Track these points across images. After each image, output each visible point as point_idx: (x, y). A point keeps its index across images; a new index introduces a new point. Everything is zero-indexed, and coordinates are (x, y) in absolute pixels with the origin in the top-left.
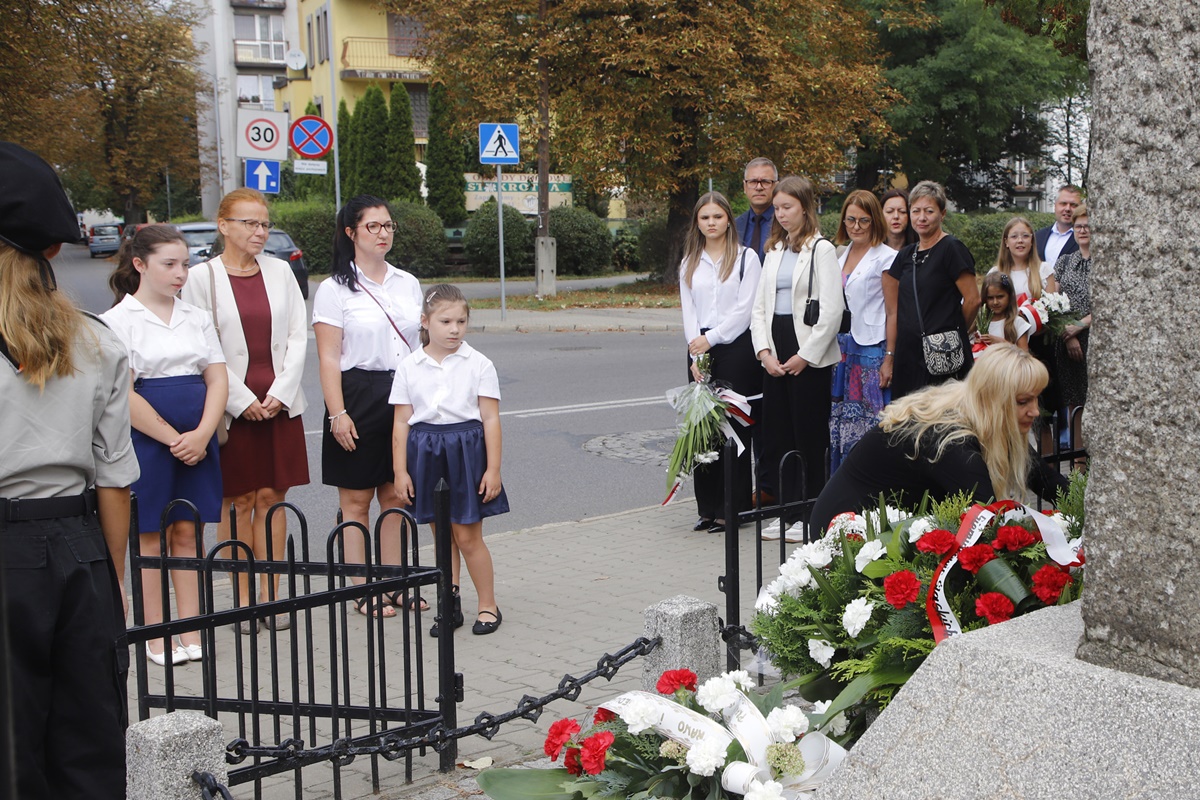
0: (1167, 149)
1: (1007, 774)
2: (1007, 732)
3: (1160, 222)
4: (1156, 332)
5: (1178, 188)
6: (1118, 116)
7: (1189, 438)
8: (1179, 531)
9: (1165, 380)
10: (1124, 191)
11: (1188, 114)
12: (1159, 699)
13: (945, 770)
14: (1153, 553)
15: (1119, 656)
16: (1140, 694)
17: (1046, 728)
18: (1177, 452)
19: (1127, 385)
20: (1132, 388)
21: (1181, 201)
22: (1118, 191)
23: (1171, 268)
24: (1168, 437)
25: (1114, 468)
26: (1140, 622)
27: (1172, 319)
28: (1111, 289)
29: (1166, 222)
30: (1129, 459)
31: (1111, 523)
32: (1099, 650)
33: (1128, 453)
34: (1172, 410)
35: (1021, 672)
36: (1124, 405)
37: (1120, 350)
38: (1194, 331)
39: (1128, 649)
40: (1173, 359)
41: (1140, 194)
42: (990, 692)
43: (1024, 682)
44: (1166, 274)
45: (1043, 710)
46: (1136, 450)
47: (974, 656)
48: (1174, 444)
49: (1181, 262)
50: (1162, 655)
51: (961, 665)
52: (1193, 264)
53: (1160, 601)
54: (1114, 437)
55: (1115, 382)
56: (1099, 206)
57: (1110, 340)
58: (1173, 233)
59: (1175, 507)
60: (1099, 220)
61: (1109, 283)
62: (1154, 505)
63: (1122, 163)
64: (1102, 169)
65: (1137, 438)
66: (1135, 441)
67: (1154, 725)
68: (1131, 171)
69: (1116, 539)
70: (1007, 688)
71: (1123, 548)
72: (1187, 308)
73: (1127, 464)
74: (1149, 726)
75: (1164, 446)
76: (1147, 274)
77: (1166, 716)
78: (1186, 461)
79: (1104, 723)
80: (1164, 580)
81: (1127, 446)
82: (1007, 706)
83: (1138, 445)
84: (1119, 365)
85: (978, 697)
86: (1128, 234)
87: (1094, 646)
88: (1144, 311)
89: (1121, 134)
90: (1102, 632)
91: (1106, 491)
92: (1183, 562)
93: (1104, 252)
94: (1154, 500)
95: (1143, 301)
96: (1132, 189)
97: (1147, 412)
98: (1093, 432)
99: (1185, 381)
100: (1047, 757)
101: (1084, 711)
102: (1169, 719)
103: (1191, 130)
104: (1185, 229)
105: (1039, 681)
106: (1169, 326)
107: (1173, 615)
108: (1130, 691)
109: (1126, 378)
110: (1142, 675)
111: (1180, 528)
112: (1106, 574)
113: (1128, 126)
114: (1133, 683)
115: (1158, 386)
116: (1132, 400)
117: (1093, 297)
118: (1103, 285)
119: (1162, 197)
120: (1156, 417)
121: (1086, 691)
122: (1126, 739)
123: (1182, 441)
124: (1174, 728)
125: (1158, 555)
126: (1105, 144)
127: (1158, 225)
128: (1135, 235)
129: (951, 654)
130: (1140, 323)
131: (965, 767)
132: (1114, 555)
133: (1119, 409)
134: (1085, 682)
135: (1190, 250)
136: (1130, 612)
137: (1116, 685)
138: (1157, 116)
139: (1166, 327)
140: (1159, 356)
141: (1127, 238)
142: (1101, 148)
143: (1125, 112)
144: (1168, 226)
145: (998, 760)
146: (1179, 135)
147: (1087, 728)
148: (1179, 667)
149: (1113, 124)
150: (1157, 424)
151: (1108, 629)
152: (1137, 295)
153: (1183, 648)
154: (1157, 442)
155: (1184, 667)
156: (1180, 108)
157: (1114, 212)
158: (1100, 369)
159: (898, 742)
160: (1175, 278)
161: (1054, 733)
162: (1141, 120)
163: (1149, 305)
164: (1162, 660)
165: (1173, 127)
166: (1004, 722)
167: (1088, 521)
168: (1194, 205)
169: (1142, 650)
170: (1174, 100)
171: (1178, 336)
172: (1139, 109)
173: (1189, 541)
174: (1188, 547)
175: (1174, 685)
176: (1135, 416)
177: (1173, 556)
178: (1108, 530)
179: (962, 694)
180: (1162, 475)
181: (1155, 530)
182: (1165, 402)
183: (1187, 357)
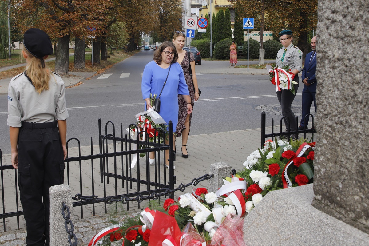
0: (341, 22)
1: (281, 243)
2: (283, 229)
3: (338, 49)
4: (336, 90)
5: (344, 36)
6: (325, 10)
7: (347, 130)
8: (343, 164)
9: (339, 107)
10: (326, 37)
11: (348, 8)
12: (332, 227)
13: (263, 238)
14: (335, 171)
15: (324, 207)
16: (326, 223)
17: (295, 230)
18: (343, 135)
19: (327, 108)
20: (329, 109)
21: (345, 41)
22: (324, 37)
23: (341, 66)
24: (340, 129)
25: (323, 138)
26: (331, 196)
27: (341, 85)
28: (322, 73)
29: (340, 49)
30: (328, 136)
31: (322, 158)
32: (318, 204)
33: (327, 133)
34: (341, 119)
35: (290, 207)
36: (326, 116)
37: (325, 95)
38: (348, 90)
39: (327, 205)
40: (341, 100)
41: (332, 38)
42: (280, 213)
43: (290, 212)
44: (340, 68)
45: (295, 223)
46: (330, 132)
47: (277, 199)
48: (342, 132)
49: (344, 64)
50: (338, 209)
51: (273, 201)
52: (348, 65)
53: (337, 189)
54: (323, 127)
55: (324, 107)
56: (319, 42)
57: (322, 91)
58: (342, 53)
59: (342, 155)
60: (318, 48)
61: (321, 71)
62: (335, 153)
63: (326, 27)
64: (320, 29)
65: (330, 128)
66: (329, 129)
67: (329, 236)
68: (329, 30)
69: (324, 164)
70: (285, 212)
71: (325, 168)
72: (346, 81)
73: (327, 137)
74: (328, 236)
75: (339, 132)
76: (334, 68)
77: (334, 234)
78: (346, 139)
79: (313, 232)
80: (339, 182)
81: (327, 131)
82: (285, 219)
83: (330, 130)
84: (325, 101)
85: (276, 214)
86: (328, 53)
87: (316, 202)
88: (332, 81)
89: (326, 16)
90: (319, 197)
91: (320, 146)
92: (345, 176)
93: (320, 59)
94: (335, 151)
95: (332, 78)
96: (329, 36)
97: (333, 119)
98: (317, 125)
99: (345, 108)
100: (294, 240)
101: (308, 226)
102: (335, 235)
103: (348, 14)
104: (346, 52)
105: (295, 212)
106: (340, 87)
107: (341, 195)
108: (323, 222)
109: (327, 106)
110: (331, 215)
111: (344, 163)
112: (320, 176)
113: (328, 14)
114: (325, 218)
115: (337, 109)
116: (329, 114)
117: (317, 76)
118: (320, 71)
119: (339, 39)
120: (336, 121)
121: (309, 219)
122: (320, 240)
123: (344, 131)
124: (336, 239)
125: (336, 172)
126: (321, 20)
127: (337, 49)
128: (330, 53)
129: (271, 197)
130: (331, 86)
131: (269, 238)
132: (323, 170)
133: (324, 117)
134: (309, 215)
135: (347, 59)
136: (328, 192)
137: (319, 218)
138: (337, 10)
139: (339, 88)
140: (337, 98)
141: (327, 55)
142: (320, 22)
143: (327, 8)
144: (341, 50)
145: (279, 238)
146: (345, 16)
147: (308, 233)
148: (343, 215)
149: (323, 13)
150: (337, 124)
151: (321, 196)
152: (330, 75)
153: (345, 208)
154: (336, 130)
155: (345, 215)
156: (345, 6)
157: (323, 45)
158: (319, 102)
159: (251, 225)
160: (342, 70)
161: (297, 232)
162: (332, 11)
163: (334, 79)
164: (338, 211)
165: (343, 13)
166: (283, 225)
167: (315, 156)
168: (349, 42)
169: (332, 206)
170: (343, 3)
171: (343, 91)
172: (331, 7)
173: (347, 169)
174: (346, 171)
175: (341, 222)
176: (330, 120)
178: (321, 161)
179: (272, 212)
180: (338, 143)
181: (336, 163)
182: (339, 116)
183: (346, 99)
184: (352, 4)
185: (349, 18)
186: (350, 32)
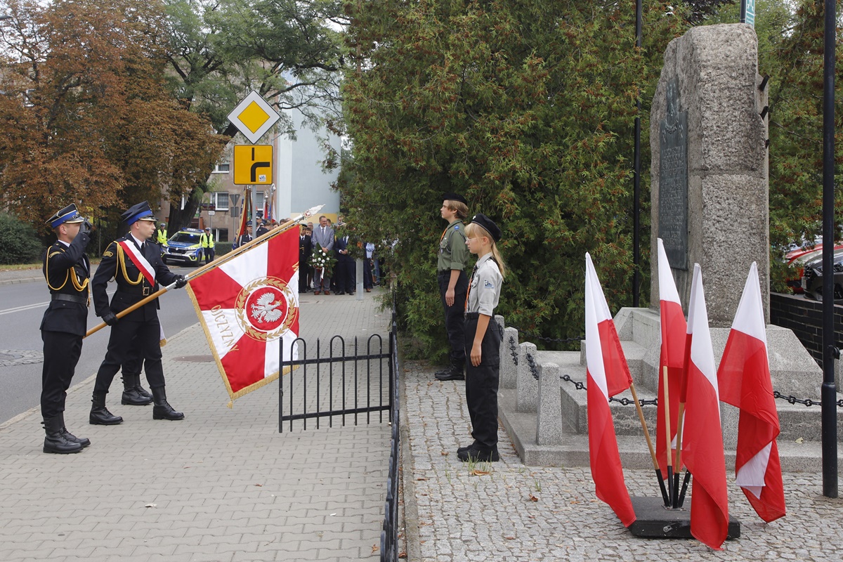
0: (723, 222)
36: (715, 273)
88: (719, 254)
106: (725, 256)
111: (729, 296)
112: (712, 308)
116: (717, 271)
119: (723, 231)
126: (710, 220)
128: (717, 239)
135: (730, 242)
136: (718, 315)
138: (721, 216)
143: (714, 214)
144: (725, 237)
171: (728, 258)
174: (731, 300)
176: (718, 275)
177: (728, 302)
180: (725, 286)
181: (723, 297)
184: (731, 214)
185: (729, 220)
186: (731, 227)
